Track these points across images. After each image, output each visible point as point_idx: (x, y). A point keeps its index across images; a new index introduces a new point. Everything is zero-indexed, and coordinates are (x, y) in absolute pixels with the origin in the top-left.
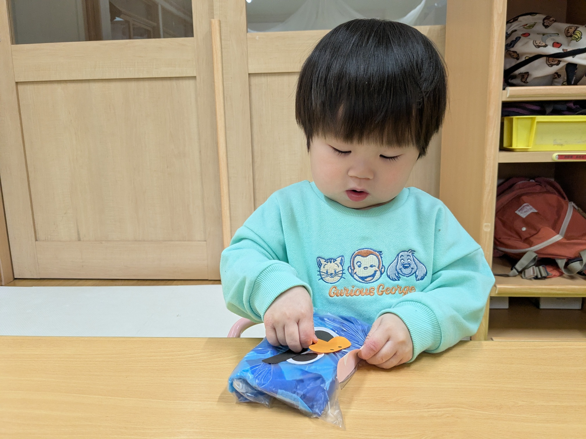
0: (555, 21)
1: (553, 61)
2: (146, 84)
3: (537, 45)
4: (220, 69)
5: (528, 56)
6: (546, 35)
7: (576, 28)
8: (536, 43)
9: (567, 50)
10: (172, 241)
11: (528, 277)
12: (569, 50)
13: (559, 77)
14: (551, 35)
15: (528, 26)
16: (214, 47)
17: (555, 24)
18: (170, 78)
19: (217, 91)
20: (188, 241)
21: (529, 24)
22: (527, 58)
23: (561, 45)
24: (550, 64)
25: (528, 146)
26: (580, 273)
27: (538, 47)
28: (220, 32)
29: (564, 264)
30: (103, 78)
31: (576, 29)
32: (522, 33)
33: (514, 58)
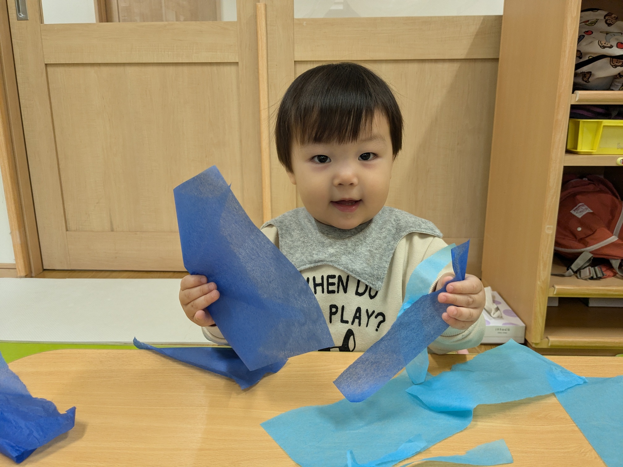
0: (618, 19)
1: (617, 62)
2: (185, 69)
3: (602, 45)
4: (265, 56)
5: (592, 56)
6: (609, 34)
11: (583, 277)
13: (620, 78)
14: (614, 34)
16: (259, 32)
17: (619, 23)
18: (211, 64)
19: (261, 79)
21: (591, 21)
22: (590, 58)
24: (614, 64)
25: (592, 150)
28: (267, 17)
29: (618, 265)
30: (139, 62)
32: (585, 31)
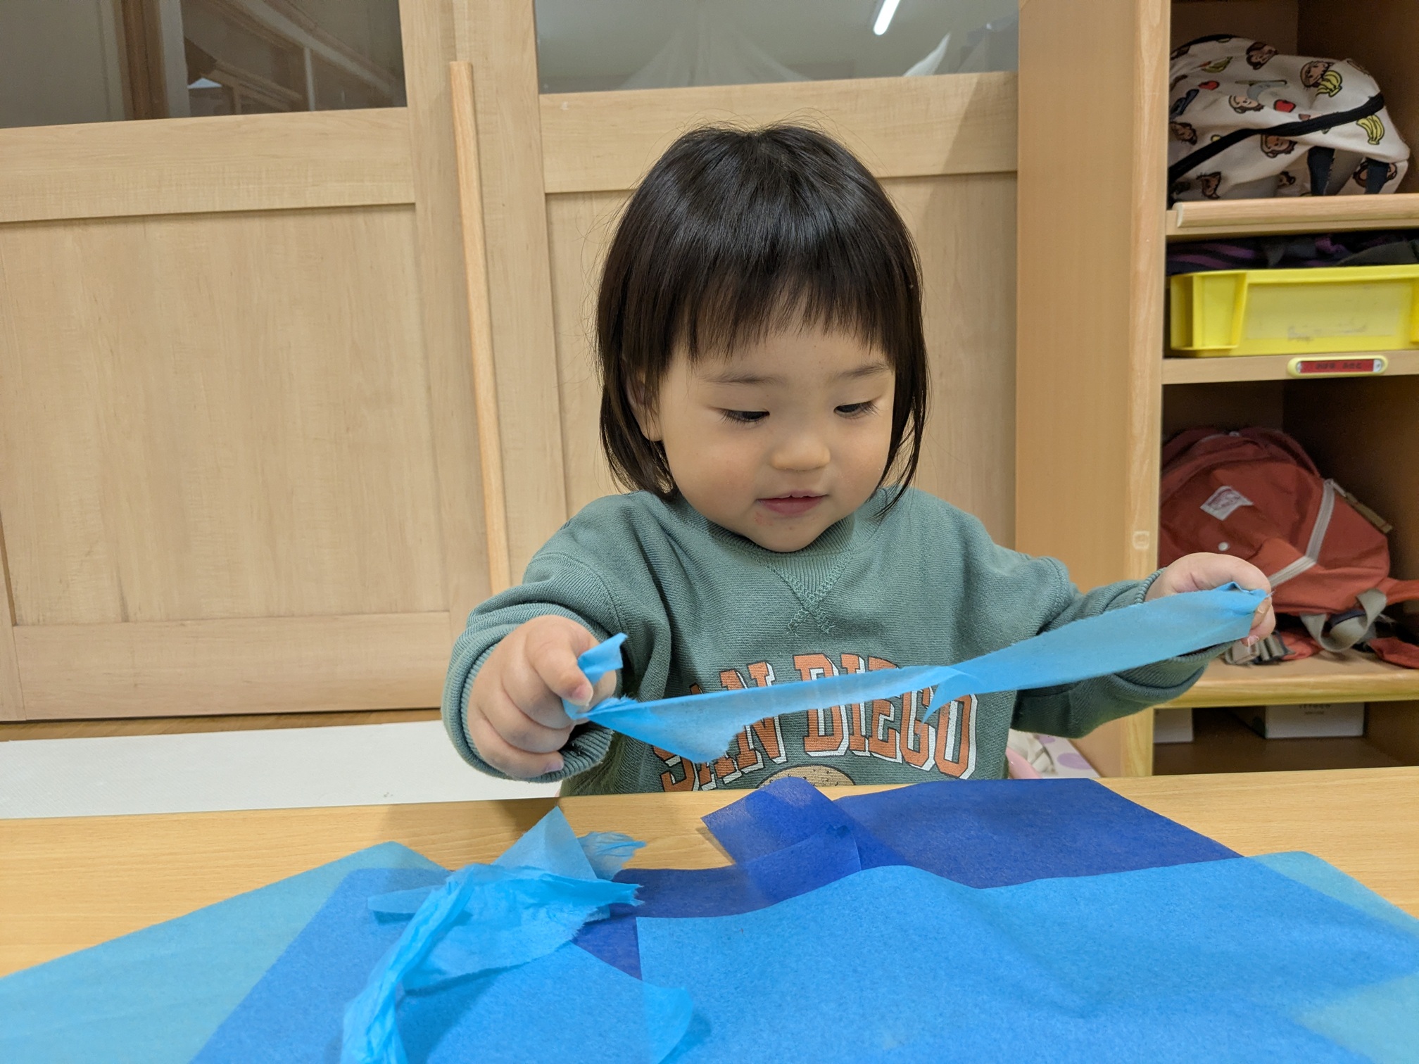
0: (1276, 53)
1: (1276, 145)
2: (291, 223)
3: (1239, 105)
4: (475, 184)
5: (1217, 133)
6: (1257, 85)
7: (1326, 65)
8: (1238, 100)
9: (1310, 116)
10: (363, 613)
11: (1241, 660)
12: (1312, 117)
13: (1291, 184)
14: (1268, 84)
15: (1212, 65)
16: (459, 129)
17: (1277, 59)
18: (350, 209)
19: (467, 238)
20: (405, 611)
21: (1216, 62)
22: (1216, 139)
23: (1294, 106)
24: (1270, 150)
25: (1229, 344)
26: (1360, 647)
27: (1242, 110)
28: (474, 92)
29: (1321, 627)
30: (178, 212)
31: (1328, 68)
32: (1199, 83)
33: (1186, 140)
